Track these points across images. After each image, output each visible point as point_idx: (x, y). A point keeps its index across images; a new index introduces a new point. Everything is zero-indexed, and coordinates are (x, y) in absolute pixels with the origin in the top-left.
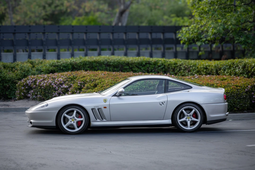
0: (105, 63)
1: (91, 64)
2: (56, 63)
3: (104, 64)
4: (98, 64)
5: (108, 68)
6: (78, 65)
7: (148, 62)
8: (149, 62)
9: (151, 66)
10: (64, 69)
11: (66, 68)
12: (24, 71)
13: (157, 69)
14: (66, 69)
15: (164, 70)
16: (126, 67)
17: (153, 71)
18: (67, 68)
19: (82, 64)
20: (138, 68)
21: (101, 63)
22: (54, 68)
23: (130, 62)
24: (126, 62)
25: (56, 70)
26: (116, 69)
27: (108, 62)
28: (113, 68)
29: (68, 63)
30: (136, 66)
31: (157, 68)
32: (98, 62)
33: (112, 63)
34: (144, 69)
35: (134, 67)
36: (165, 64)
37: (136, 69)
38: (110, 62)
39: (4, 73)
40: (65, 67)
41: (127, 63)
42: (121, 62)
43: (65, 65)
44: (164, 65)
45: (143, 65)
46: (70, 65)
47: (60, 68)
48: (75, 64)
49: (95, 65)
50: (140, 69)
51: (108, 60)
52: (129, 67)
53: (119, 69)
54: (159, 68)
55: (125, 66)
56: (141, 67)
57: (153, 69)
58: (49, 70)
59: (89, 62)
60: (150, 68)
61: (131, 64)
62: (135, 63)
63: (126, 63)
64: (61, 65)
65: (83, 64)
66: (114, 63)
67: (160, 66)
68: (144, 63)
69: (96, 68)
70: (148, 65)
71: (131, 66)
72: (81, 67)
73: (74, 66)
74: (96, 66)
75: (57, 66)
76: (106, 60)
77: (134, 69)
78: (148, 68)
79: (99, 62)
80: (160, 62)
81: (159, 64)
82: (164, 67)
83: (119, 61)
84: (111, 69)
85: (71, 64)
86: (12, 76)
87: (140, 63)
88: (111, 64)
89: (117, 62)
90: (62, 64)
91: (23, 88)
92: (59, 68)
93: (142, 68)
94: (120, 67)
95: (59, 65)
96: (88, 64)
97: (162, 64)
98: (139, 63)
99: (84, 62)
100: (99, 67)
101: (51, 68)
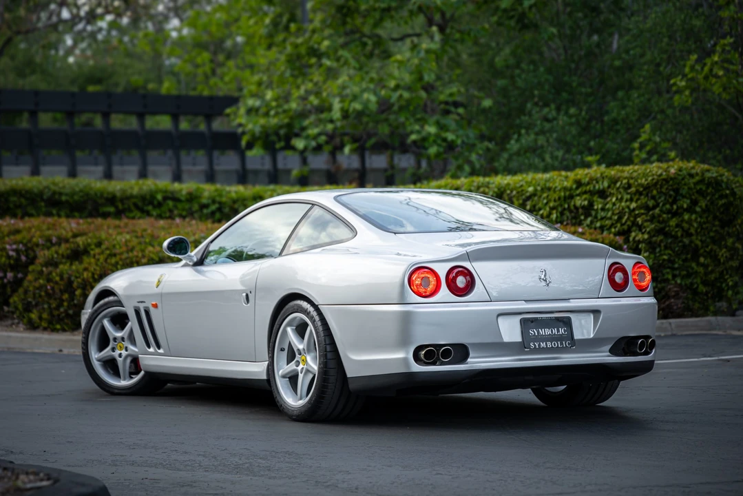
0: (45, 197)
3: (42, 200)
4: (23, 200)
5: (55, 211)
7: (170, 195)
8: (172, 193)
9: (180, 206)
15: (218, 216)
20: (143, 211)
21: (33, 196)
23: (118, 194)
24: (108, 193)
26: (76, 214)
27: (54, 193)
28: (69, 211)
30: (134, 204)
31: (196, 212)
32: (23, 192)
33: (67, 198)
35: (129, 209)
36: (224, 199)
37: (137, 214)
38: (61, 194)
41: (110, 196)
42: (92, 192)
44: (220, 203)
45: (156, 203)
49: (14, 201)
50: (149, 213)
51: (53, 187)
52: (116, 207)
53: (85, 212)
54: (205, 211)
55: (103, 205)
56: (150, 208)
57: (184, 213)
60: (177, 211)
61: (122, 200)
62: (132, 197)
63: (105, 195)
66: (73, 194)
67: (205, 206)
68: (159, 197)
69: (19, 212)
70: (171, 203)
71: (121, 206)
74: (19, 206)
76: (48, 188)
77: (130, 214)
78: (172, 211)
79: (27, 192)
80: (206, 194)
81: (204, 201)
82: (219, 209)
83: (87, 190)
84: (62, 212)
87: (148, 197)
88: (64, 198)
89: (81, 194)
93: (155, 212)
94: (90, 207)
97: (214, 202)
98: (143, 198)
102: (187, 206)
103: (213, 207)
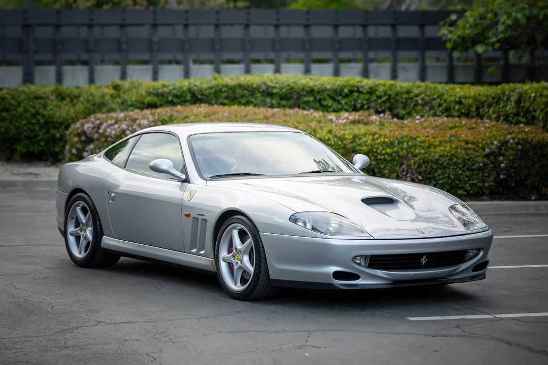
0: (261, 90)
1: (231, 91)
2: (159, 89)
3: (260, 92)
4: (246, 92)
5: (268, 100)
6: (205, 93)
7: (356, 89)
8: (358, 88)
9: (362, 96)
10: (175, 100)
11: (179, 99)
12: (94, 105)
13: (373, 104)
14: (179, 101)
15: (388, 105)
16: (306, 99)
17: (366, 107)
18: (182, 99)
19: (212, 91)
20: (334, 100)
21: (253, 89)
22: (155, 99)
23: (315, 88)
24: (309, 87)
25: (158, 103)
26: (284, 102)
27: (268, 87)
28: (279, 101)
29: (185, 88)
30: (329, 95)
31: (374, 101)
32: (246, 86)
33: (278, 90)
34: (346, 103)
35: (324, 99)
37: (329, 102)
38: (274, 88)
39: (51, 107)
40: (177, 96)
41: (309, 90)
42: (296, 87)
43: (179, 94)
44: (389, 96)
45: (344, 94)
46: (188, 93)
47: (167, 98)
48: (198, 91)
49: (239, 93)
50: (339, 102)
51: (269, 83)
52: (315, 98)
53: (292, 102)
54: (379, 101)
55: (305, 96)
56: (340, 98)
57: (365, 102)
58: (143, 103)
59: (227, 86)
60: (359, 101)
61: (318, 92)
62: (326, 90)
63: (306, 89)
64: (169, 93)
65: (216, 92)
66: (281, 89)
67: (379, 97)
68: (346, 91)
69: (243, 101)
70: (356, 94)
71: (318, 97)
72: (210, 97)
73: (197, 94)
74: (243, 96)
75: (162, 95)
76: (265, 83)
77: (324, 103)
78: (356, 101)
79: (248, 86)
80: (381, 89)
81: (378, 93)
83: (293, 85)
84: (274, 102)
85: (190, 90)
86: (68, 115)
87: (338, 90)
88: (275, 91)
89: (288, 88)
90: (170, 91)
91: (76, 139)
92: (165, 99)
93: (343, 102)
94: (295, 97)
95: (165, 92)
96: (225, 92)
97: (385, 94)
98: (335, 91)
99: (218, 86)
100: (250, 98)
101: (148, 99)
102: (367, 97)
103: (385, 98)
